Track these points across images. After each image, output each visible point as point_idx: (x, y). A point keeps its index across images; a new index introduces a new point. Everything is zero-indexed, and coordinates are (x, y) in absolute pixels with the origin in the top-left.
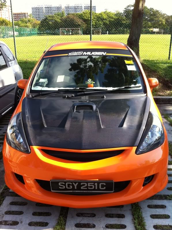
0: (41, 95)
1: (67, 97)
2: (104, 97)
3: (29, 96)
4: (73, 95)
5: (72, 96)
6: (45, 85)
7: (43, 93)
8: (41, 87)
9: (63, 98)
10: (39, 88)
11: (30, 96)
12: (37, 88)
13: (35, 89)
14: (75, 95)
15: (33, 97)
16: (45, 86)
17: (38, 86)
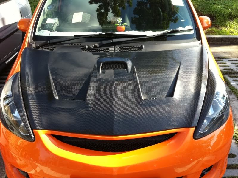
0: (49, 44)
1: (87, 47)
2: (142, 48)
3: (32, 45)
4: (97, 45)
5: (95, 47)
6: (54, 28)
7: (52, 41)
8: (49, 32)
9: (82, 49)
10: (46, 33)
11: (34, 45)
12: (43, 32)
13: (40, 33)
14: (99, 44)
15: (37, 47)
16: (54, 30)
17: (44, 29)
